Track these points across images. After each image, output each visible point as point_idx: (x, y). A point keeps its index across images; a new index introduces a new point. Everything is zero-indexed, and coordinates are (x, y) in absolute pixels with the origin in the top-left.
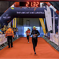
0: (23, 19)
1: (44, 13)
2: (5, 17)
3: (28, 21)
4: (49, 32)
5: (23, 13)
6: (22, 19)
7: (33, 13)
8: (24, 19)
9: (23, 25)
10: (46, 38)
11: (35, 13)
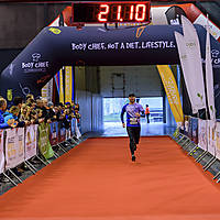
0: (98, 71)
1: (175, 43)
2: (28, 65)
3: (119, 75)
4: (195, 115)
5: (96, 46)
6: (95, 68)
7: (131, 45)
8: (101, 68)
9: (99, 92)
10: (185, 139)
11: (140, 45)
